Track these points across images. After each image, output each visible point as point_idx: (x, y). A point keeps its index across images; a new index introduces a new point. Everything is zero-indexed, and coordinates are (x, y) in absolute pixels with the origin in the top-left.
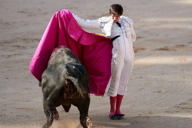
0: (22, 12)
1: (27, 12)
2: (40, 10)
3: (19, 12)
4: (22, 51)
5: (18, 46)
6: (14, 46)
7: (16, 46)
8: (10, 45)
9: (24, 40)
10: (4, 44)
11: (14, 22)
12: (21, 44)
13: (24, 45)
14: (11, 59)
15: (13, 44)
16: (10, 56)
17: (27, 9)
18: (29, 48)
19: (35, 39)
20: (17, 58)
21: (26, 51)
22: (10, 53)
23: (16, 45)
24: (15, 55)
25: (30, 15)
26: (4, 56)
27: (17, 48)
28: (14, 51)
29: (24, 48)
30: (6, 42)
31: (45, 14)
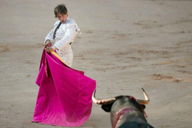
0: (138, 24)
1: (142, 24)
2: (155, 22)
3: (134, 24)
4: (137, 62)
5: (133, 58)
6: (129, 58)
8: (125, 56)
9: (139, 51)
10: (120, 55)
11: (129, 34)
12: (137, 55)
15: (128, 56)
16: (125, 67)
17: (142, 21)
18: (144, 60)
19: (150, 51)
20: (132, 69)
22: (125, 65)
24: (130, 66)
25: (146, 28)
26: (119, 67)
27: (132, 59)
28: (129, 62)
29: (139, 59)
30: (121, 54)
31: (160, 26)
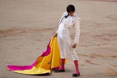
7: (104, 39)
13: (109, 38)
14: (100, 46)
21: (110, 42)
23: (104, 38)
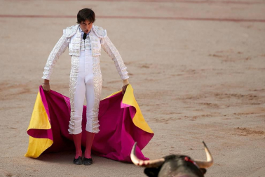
0: (214, 55)
1: (221, 56)
2: (239, 53)
3: (210, 55)
4: (213, 111)
5: (208, 104)
6: (202, 104)
7: (205, 104)
8: (196, 101)
9: (217, 95)
10: (189, 100)
11: (202, 70)
12: (213, 100)
13: (216, 102)
14: (197, 121)
15: (201, 101)
16: (195, 117)
17: (222, 52)
18: (223, 107)
19: (232, 95)
20: (206, 121)
21: (219, 111)
22: (195, 114)
23: (205, 102)
24: (203, 116)
25: (226, 61)
26: (188, 117)
27: (205, 106)
28: (202, 110)
29: (216, 106)
30: (191, 98)
31: (247, 59)
